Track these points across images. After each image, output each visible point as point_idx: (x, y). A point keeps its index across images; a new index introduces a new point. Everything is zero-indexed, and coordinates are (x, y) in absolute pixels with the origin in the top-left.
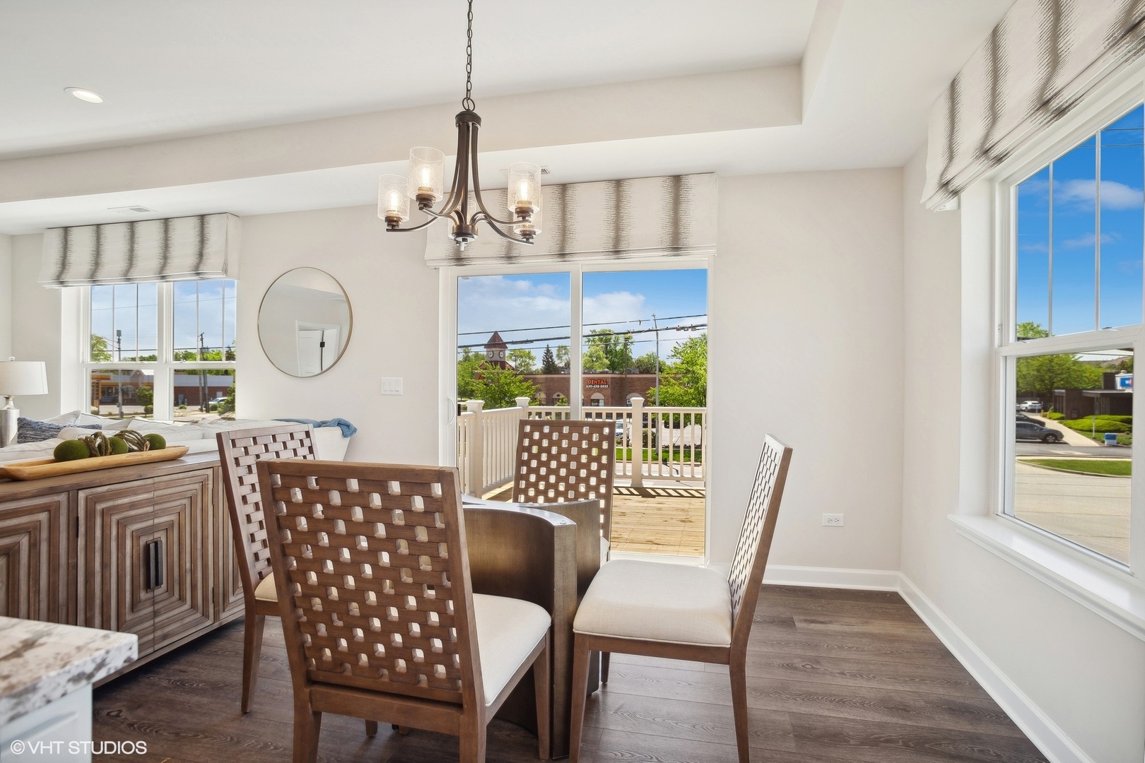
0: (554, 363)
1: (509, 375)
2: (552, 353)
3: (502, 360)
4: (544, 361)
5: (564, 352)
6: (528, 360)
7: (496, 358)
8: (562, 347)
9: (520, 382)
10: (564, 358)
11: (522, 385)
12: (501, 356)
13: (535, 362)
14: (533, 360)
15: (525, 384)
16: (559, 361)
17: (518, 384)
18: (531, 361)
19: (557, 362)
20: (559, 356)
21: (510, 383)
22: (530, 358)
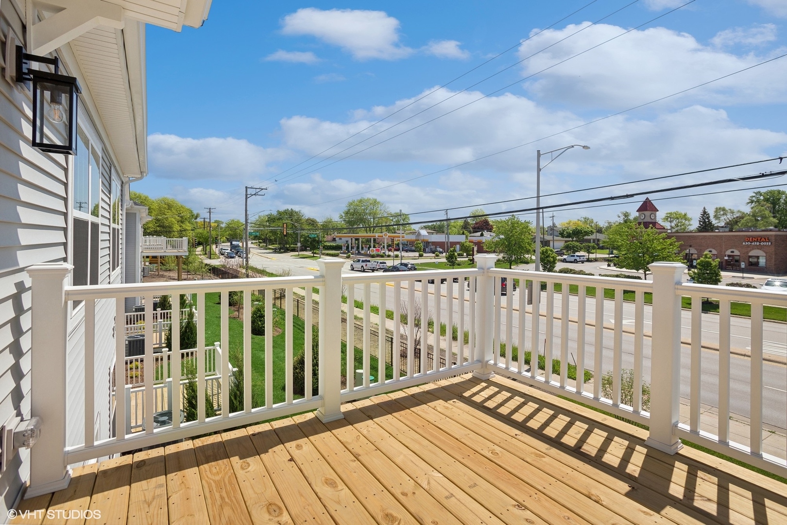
0: (710, 223)
1: (652, 233)
2: (708, 214)
3: (653, 221)
4: (700, 221)
5: (722, 213)
6: (684, 221)
7: (648, 220)
8: (720, 208)
9: (664, 239)
10: (722, 218)
11: (666, 242)
12: (652, 218)
13: (691, 223)
14: (689, 221)
15: (669, 241)
16: (717, 221)
17: (661, 240)
18: (687, 222)
19: (714, 222)
20: (716, 217)
21: (653, 239)
22: (686, 219)
